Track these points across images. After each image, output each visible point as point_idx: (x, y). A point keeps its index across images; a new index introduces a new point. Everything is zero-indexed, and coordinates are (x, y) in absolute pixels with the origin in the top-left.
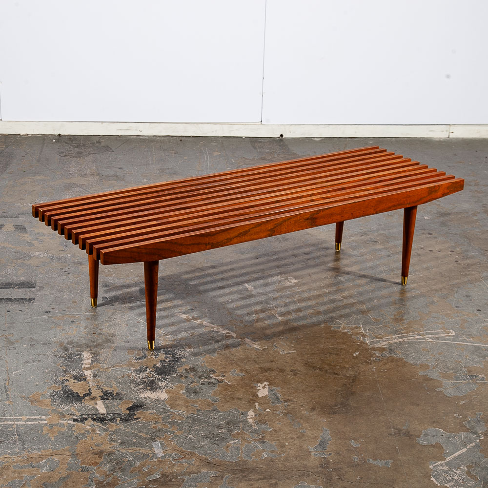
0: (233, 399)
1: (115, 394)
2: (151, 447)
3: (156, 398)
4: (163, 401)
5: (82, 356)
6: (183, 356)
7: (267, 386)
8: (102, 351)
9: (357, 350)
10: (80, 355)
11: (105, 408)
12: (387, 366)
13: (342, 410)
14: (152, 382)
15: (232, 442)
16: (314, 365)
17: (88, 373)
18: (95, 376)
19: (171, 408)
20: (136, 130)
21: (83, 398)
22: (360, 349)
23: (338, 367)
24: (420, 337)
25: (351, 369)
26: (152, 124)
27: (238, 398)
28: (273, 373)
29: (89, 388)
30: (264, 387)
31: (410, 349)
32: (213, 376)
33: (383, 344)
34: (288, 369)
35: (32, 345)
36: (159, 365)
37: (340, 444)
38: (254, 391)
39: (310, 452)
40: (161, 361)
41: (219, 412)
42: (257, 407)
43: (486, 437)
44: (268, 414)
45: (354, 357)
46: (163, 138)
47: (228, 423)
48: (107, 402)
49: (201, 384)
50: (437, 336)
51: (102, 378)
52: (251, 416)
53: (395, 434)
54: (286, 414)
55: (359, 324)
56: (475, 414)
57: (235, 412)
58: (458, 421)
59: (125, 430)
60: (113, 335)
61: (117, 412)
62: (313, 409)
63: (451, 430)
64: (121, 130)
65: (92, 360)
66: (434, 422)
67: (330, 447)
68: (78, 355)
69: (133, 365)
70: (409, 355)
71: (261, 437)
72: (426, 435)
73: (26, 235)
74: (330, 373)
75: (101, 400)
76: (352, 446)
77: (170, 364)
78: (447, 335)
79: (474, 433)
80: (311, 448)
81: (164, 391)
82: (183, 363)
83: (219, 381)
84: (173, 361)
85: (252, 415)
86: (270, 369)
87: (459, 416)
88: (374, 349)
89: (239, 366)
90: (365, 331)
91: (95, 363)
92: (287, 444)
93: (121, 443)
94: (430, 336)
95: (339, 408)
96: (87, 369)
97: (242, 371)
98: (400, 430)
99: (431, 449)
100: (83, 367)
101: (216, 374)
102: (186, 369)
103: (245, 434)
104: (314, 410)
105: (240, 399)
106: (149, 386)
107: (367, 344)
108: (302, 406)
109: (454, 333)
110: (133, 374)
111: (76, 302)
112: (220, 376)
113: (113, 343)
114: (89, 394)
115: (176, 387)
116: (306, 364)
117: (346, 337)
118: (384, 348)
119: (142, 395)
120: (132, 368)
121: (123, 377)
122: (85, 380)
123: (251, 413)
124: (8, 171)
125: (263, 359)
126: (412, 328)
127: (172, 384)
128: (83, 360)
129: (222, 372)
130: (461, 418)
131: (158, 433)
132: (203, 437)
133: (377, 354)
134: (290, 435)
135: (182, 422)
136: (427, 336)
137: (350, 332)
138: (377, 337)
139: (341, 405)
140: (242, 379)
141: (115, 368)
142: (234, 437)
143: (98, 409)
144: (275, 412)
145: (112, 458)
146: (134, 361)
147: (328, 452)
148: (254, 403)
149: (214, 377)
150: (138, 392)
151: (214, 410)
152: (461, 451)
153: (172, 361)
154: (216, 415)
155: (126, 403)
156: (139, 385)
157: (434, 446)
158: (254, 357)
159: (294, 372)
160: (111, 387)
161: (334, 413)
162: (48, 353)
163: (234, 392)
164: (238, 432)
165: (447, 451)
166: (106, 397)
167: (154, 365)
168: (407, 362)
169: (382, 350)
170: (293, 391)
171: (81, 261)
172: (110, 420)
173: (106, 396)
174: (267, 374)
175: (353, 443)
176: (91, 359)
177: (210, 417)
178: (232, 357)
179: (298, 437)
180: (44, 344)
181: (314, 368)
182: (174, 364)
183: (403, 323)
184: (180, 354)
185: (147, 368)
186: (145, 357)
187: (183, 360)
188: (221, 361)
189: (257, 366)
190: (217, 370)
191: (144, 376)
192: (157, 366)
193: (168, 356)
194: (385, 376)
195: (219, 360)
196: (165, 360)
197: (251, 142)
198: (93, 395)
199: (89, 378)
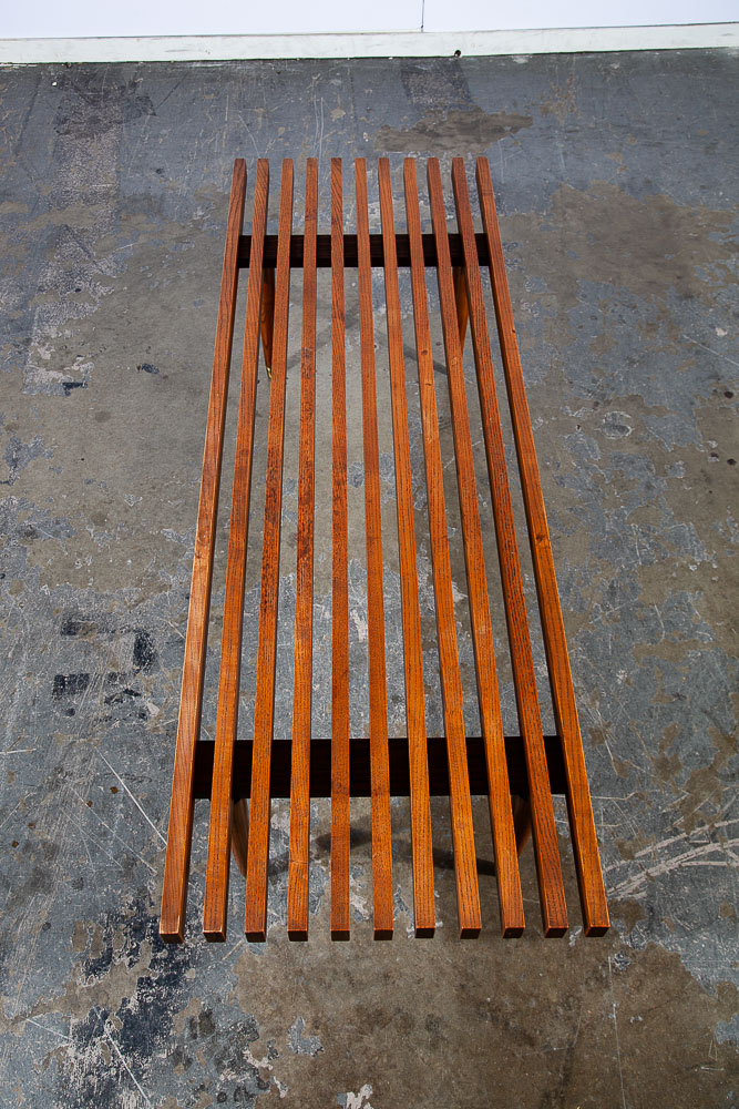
6: (193, 958)
9: (578, 914)
12: (644, 996)
14: (109, 1090)
16: (480, 993)
20: (200, 50)
23: (534, 1003)
24: (716, 846)
25: (561, 1011)
26: (228, 39)
28: (387, 1038)
31: (694, 908)
32: (249, 1054)
33: (636, 885)
34: (422, 1013)
36: (133, 1003)
40: (141, 983)
46: (248, 67)
60: (52, 851)
64: (172, 51)
69: (76, 1005)
74: (517, 1036)
77: (158, 996)
82: (189, 989)
83: (259, 1084)
84: (168, 980)
86: (379, 1017)
88: (616, 909)
89: (311, 1000)
94: (737, 841)
97: (316, 1025)
101: (258, 1045)
102: (192, 1022)
112: (265, 1054)
113: (48, 889)
116: (463, 988)
118: (637, 905)
120: (73, 1020)
121: (46, 1064)
126: (696, 803)
127: (151, 1102)
129: (272, 1032)
133: (622, 936)
136: (730, 842)
138: (622, 850)
140: (314, 1070)
141: (34, 1020)
146: (81, 982)
149: (251, 1060)
153: (165, 982)
159: (434, 1031)
167: (124, 1002)
168: (689, 975)
169: (632, 912)
174: (371, 1042)
181: (479, 1008)
182: (169, 994)
183: (679, 781)
184: (187, 946)
185: (105, 1016)
186: (108, 963)
187: (190, 974)
188: (275, 978)
189: (353, 1001)
190: (261, 1023)
191: (95, 1060)
192: (129, 1006)
193: (159, 955)
194: (638, 1051)
195: (269, 972)
196: (149, 978)
197: (402, 72)
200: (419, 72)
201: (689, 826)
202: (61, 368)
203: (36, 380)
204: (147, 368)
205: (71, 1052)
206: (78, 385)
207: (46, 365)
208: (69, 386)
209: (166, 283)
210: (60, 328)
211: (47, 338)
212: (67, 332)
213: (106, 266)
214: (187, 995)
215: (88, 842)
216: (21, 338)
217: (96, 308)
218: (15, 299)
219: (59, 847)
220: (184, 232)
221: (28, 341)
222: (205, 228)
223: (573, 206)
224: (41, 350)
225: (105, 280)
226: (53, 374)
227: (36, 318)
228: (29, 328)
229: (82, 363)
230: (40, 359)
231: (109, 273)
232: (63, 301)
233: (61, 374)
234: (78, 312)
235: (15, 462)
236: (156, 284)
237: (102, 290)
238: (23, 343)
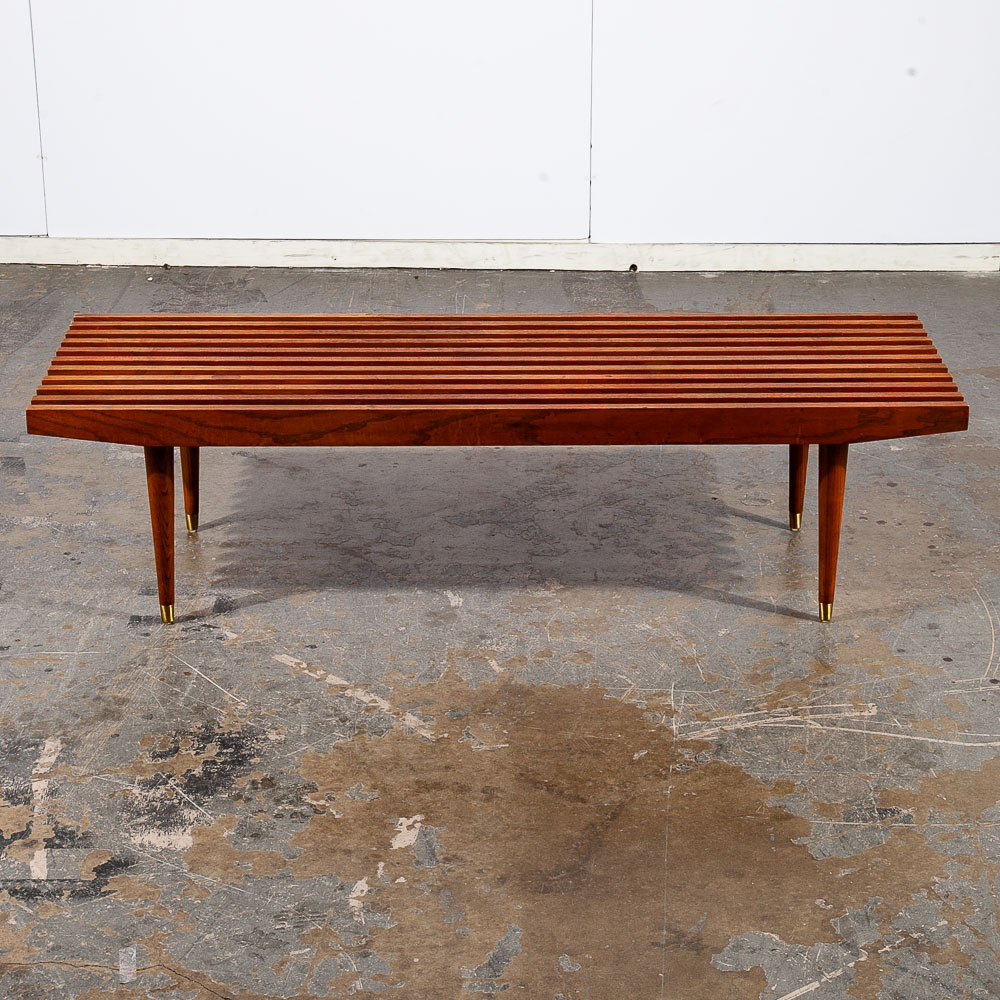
0: (333, 851)
1: (80, 835)
2: (114, 960)
3: (165, 846)
4: (178, 854)
5: (41, 748)
6: (258, 753)
7: (418, 825)
8: (88, 737)
9: (645, 745)
10: (37, 745)
11: (48, 867)
12: (701, 784)
13: (567, 884)
14: (172, 809)
15: (297, 953)
16: (538, 778)
17: (39, 787)
18: (52, 793)
19: (191, 870)
20: (325, 256)
21: (9, 842)
22: (652, 742)
23: (591, 784)
24: (796, 718)
25: (617, 788)
26: (359, 243)
27: (344, 851)
28: (442, 795)
29: (30, 819)
30: (410, 827)
31: (763, 746)
32: (307, 799)
33: (708, 733)
34: (479, 785)
36: (198, 771)
37: (536, 963)
38: (387, 834)
39: (461, 981)
40: (206, 763)
41: (292, 882)
42: (380, 872)
43: (872, 955)
44: (399, 889)
45: (632, 762)
46: (380, 272)
47: (301, 909)
48: (56, 852)
49: (275, 817)
50: (834, 716)
51: (67, 798)
52: (359, 894)
53: (668, 944)
54: (437, 891)
55: (669, 685)
56: (865, 901)
57: (327, 884)
58: (820, 917)
59: (71, 918)
60: (123, 701)
61: (69, 877)
62: (503, 880)
63: (797, 938)
64: (293, 256)
65: (58, 757)
66: (764, 918)
67: (512, 970)
68: (33, 745)
69: (142, 771)
70: (758, 758)
71: (364, 941)
72: (738, 947)
73: (20, 479)
74: (570, 798)
75: (45, 848)
76: (560, 969)
77: (223, 770)
78: (858, 714)
79: (848, 946)
80: (467, 972)
81: (189, 831)
82: (253, 767)
83: (316, 811)
84: (233, 762)
85: (362, 891)
86: (438, 786)
87: (827, 904)
88: (684, 744)
89: (372, 775)
90: (677, 701)
91: (64, 763)
92: (416, 960)
93: (53, 949)
94: (819, 716)
95: (562, 878)
96: (41, 776)
97: (374, 787)
98: (681, 935)
99: (736, 982)
100: (34, 772)
101: (317, 794)
102: (254, 783)
103: (331, 933)
104: (503, 883)
105: (348, 852)
106: (160, 819)
107: (671, 731)
108: (480, 871)
109: (874, 711)
110: (134, 791)
111: (70, 627)
112: (323, 799)
113: (118, 719)
114: (23, 835)
115: (219, 821)
116: (522, 775)
117: (630, 714)
118: (707, 743)
119: (137, 840)
120: (139, 778)
121: (112, 796)
122: (27, 801)
123: (362, 886)
124: (32, 343)
125: (429, 761)
126: (782, 696)
127: (211, 815)
128: (39, 756)
129: (331, 789)
130: (830, 910)
131: (140, 927)
132: (237, 940)
133: (687, 756)
134: (430, 941)
135: (203, 903)
136: (811, 716)
137: (643, 704)
138: (699, 716)
139: (568, 871)
140: (369, 807)
141: (101, 777)
142: (304, 941)
143: (32, 869)
144: (416, 885)
145: (21, 982)
146: (148, 761)
147: (503, 981)
148: (376, 862)
149: (309, 801)
150: (132, 830)
151: (282, 877)
152: (806, 987)
153: (230, 763)
154: (282, 889)
155: (97, 855)
156: (139, 815)
157: (745, 974)
158: (411, 755)
159: (489, 793)
160: (78, 820)
161: (546, 890)
163: (341, 835)
164: (317, 929)
165: (773, 988)
166: (57, 842)
167: (189, 771)
168: (749, 776)
169: (702, 745)
170: (471, 837)
171: (113, 536)
172: (48, 895)
173: (61, 839)
174: (427, 797)
175: (566, 963)
176: (57, 754)
177: (267, 893)
178: (364, 757)
179: (446, 946)
181: (536, 784)
182: (233, 769)
183: (768, 685)
184: (252, 747)
185: (170, 776)
186: (175, 753)
187: (254, 761)
188: (337, 765)
189: (413, 778)
190: (321, 785)
191: (158, 795)
192: (194, 773)
193: (225, 751)
194: (687, 808)
195: (332, 762)
196: (214, 761)
197: (565, 280)
198: (32, 837)
199: (37, 797)
200: (584, 281)
201: (772, 707)
205: (136, 791)
214: (251, 769)
215: (159, 698)
219: (129, 699)
235: (94, 503)
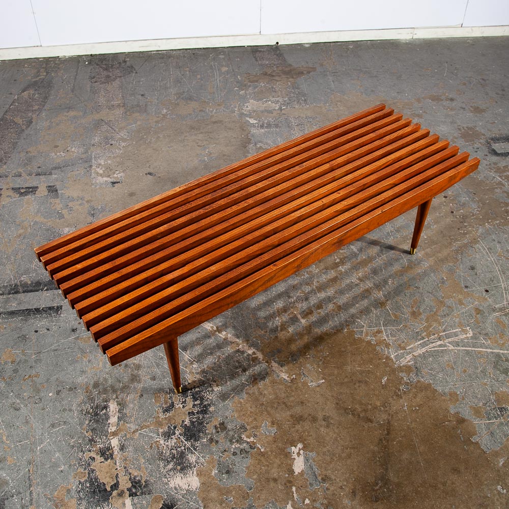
0: (268, 481)
1: (144, 483)
3: (187, 487)
4: (195, 493)
5: (108, 410)
6: (212, 403)
7: (302, 452)
8: (128, 398)
9: (384, 372)
10: (106, 408)
12: (418, 400)
13: (384, 492)
14: (182, 455)
16: (346, 405)
17: (115, 442)
18: (122, 448)
20: (156, 46)
21: (110, 493)
22: (387, 370)
23: (370, 407)
24: (441, 342)
25: (382, 408)
26: (169, 40)
27: (273, 479)
28: (306, 425)
29: (116, 472)
30: (298, 455)
31: (435, 366)
32: (244, 437)
33: (408, 359)
34: (320, 415)
35: (58, 392)
36: (187, 421)
38: (289, 462)
40: (189, 414)
42: (295, 496)
45: (383, 387)
48: (135, 500)
49: (233, 454)
50: (456, 339)
51: (130, 452)
55: (380, 324)
58: (504, 501)
60: (138, 367)
62: (354, 494)
64: (142, 47)
65: (118, 417)
68: (104, 408)
69: (161, 424)
70: (435, 376)
73: (58, 201)
74: (364, 420)
75: (130, 496)
77: (199, 418)
78: (465, 336)
81: (195, 472)
82: (212, 414)
83: (251, 447)
84: (202, 412)
86: (301, 418)
87: (503, 489)
88: (401, 369)
89: (269, 414)
90: (388, 336)
91: (122, 422)
94: (450, 340)
95: (380, 487)
96: (114, 434)
97: (273, 423)
100: (109, 431)
101: (248, 433)
102: (216, 427)
104: (355, 496)
105: (275, 480)
106: (179, 464)
107: (392, 360)
108: (342, 488)
109: (471, 333)
112: (252, 436)
113: (139, 382)
114: (116, 486)
115: (208, 462)
116: (337, 404)
117: (370, 349)
118: (410, 367)
119: (172, 484)
120: (160, 430)
121: (151, 447)
122: (112, 456)
124: (45, 107)
125: (292, 398)
126: (430, 326)
127: (202, 457)
128: (109, 417)
129: (253, 427)
130: (506, 494)
133: (405, 378)
136: (447, 340)
137: (374, 340)
138: (400, 347)
139: (381, 481)
140: (275, 441)
141: (142, 432)
144: (315, 505)
146: (161, 415)
148: (291, 487)
149: (245, 439)
150: (168, 476)
151: (250, 506)
153: (200, 412)
155: (156, 500)
156: (168, 462)
158: (283, 395)
159: (327, 421)
160: (140, 470)
161: (377, 499)
162: (74, 408)
163: (268, 466)
166: (134, 490)
167: (183, 421)
168: (436, 390)
169: (409, 370)
170: (329, 458)
173: (135, 487)
174: (299, 428)
176: (117, 414)
178: (262, 399)
180: (71, 389)
181: (346, 410)
182: (203, 417)
183: (422, 319)
184: (208, 398)
185: (175, 428)
186: (173, 408)
187: (212, 409)
188: (251, 407)
189: (289, 413)
190: (248, 425)
191: (173, 444)
192: (186, 423)
193: (196, 403)
194: (418, 420)
195: (248, 405)
196: (193, 412)
197: (253, 52)
198: (121, 487)
199: (116, 453)
200: (260, 51)
201: (428, 335)
202: (109, 176)
203: (98, 181)
204: (150, 174)
205: (162, 442)
206: (118, 182)
207: (101, 175)
208: (113, 183)
209: (153, 140)
210: (105, 160)
211: (100, 164)
212: (109, 162)
213: (123, 134)
214: (212, 417)
215: (155, 362)
216: (87, 165)
217: (121, 151)
218: (82, 150)
219: (141, 365)
220: (159, 119)
221: (91, 166)
222: (168, 117)
223: (340, 101)
224: (98, 170)
225: (124, 140)
226: (105, 179)
227: (93, 157)
228: (90, 161)
229: (118, 173)
230: (98, 173)
231: (125, 137)
232: (105, 149)
233: (109, 179)
234: (113, 153)
235: (93, 215)
236: (149, 140)
237: (123, 144)
238: (88, 167)
